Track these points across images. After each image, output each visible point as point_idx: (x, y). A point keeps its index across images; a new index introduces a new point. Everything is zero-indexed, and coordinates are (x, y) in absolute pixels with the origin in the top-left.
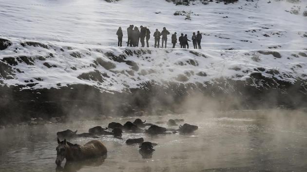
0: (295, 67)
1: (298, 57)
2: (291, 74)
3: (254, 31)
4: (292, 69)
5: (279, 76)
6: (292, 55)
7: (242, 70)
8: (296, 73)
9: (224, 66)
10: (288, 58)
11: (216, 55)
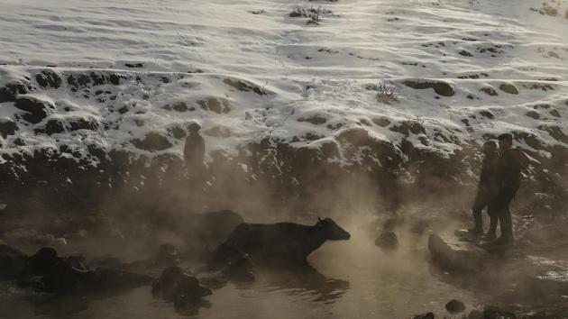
0: (474, 117)
1: (495, 94)
2: (457, 134)
3: (442, 44)
4: (465, 121)
5: (421, 139)
6: (482, 90)
7: (328, 123)
8: (471, 130)
9: (293, 113)
10: (470, 97)
11: (293, 89)
